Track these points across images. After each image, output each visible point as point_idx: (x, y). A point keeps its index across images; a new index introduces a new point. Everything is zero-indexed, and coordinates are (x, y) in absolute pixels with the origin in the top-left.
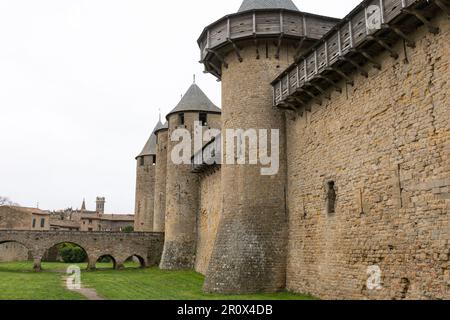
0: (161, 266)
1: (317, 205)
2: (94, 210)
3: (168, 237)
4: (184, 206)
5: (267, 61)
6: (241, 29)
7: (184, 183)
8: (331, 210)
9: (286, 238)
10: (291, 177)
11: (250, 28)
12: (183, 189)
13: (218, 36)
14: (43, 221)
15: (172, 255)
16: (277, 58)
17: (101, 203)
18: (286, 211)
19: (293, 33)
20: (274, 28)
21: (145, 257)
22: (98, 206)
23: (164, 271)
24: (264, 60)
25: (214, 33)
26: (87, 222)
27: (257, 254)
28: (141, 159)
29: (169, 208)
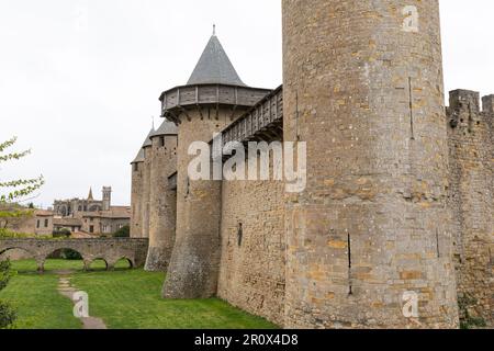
0: (146, 268)
1: (234, 239)
2: (101, 199)
3: (152, 243)
4: (164, 218)
5: (209, 121)
6: (188, 97)
7: (164, 198)
8: (239, 244)
9: (219, 258)
10: (224, 214)
11: (193, 98)
12: (163, 203)
13: (172, 100)
14: (46, 221)
15: (154, 259)
16: (217, 119)
17: (107, 192)
18: (220, 238)
19: (228, 102)
20: (211, 98)
21: (133, 260)
22: (104, 196)
23: (147, 273)
24: (206, 121)
25: (169, 97)
26: (88, 220)
27: (197, 271)
28: (135, 164)
29: (152, 219)
